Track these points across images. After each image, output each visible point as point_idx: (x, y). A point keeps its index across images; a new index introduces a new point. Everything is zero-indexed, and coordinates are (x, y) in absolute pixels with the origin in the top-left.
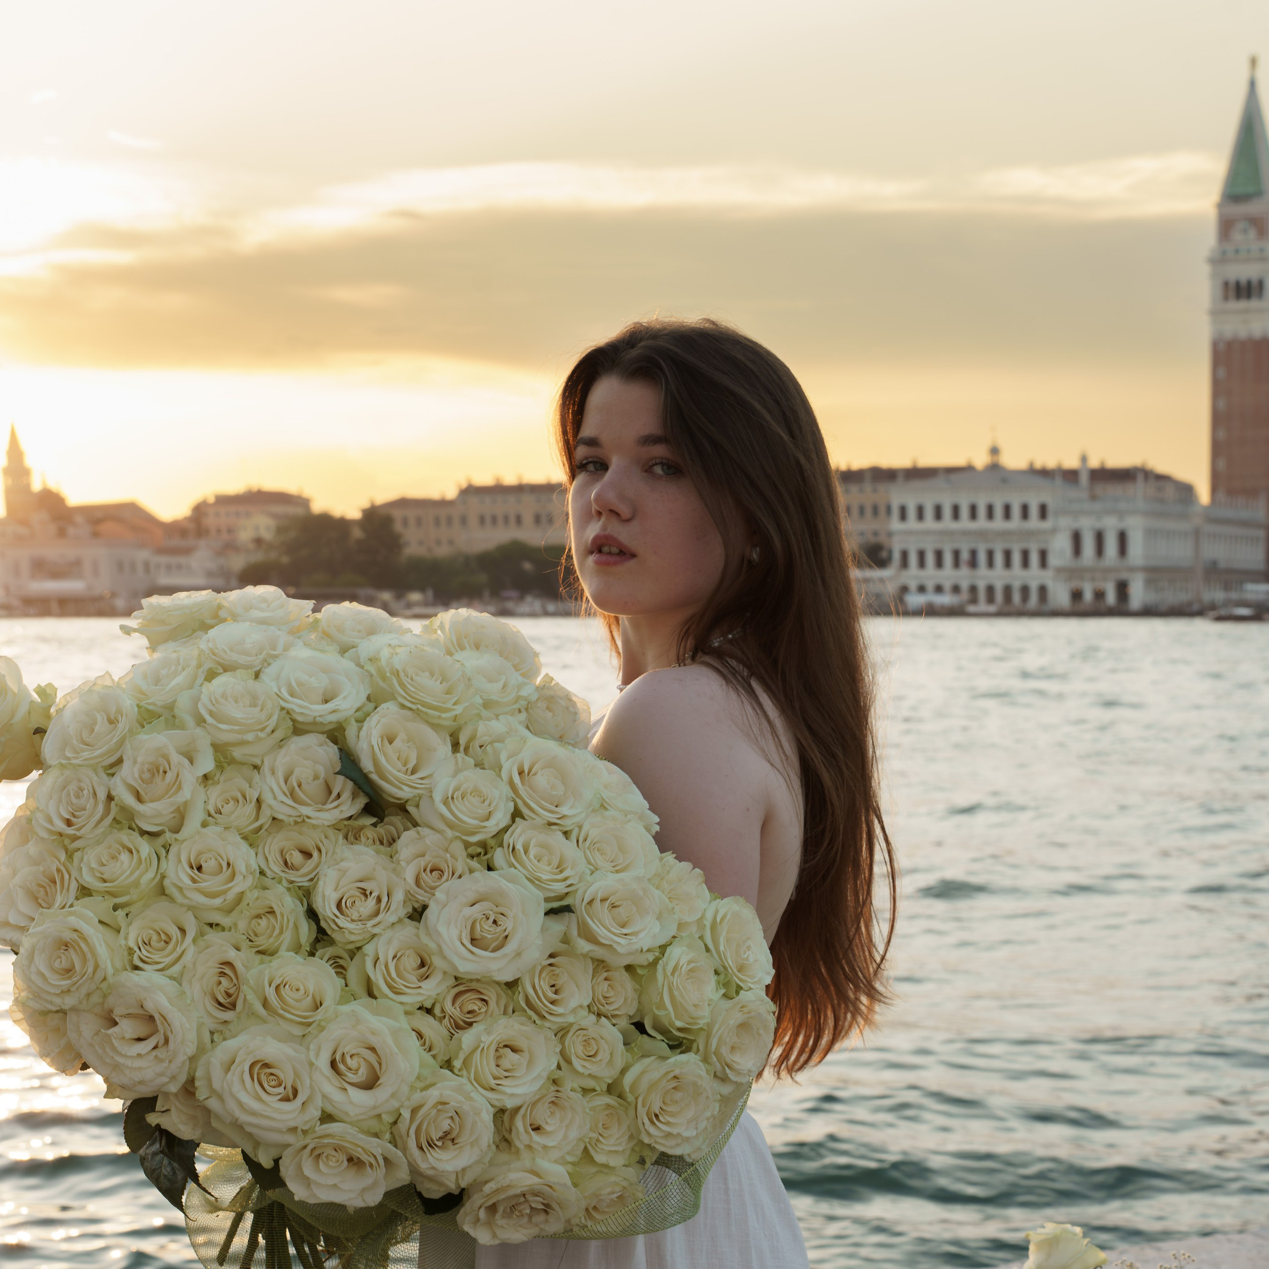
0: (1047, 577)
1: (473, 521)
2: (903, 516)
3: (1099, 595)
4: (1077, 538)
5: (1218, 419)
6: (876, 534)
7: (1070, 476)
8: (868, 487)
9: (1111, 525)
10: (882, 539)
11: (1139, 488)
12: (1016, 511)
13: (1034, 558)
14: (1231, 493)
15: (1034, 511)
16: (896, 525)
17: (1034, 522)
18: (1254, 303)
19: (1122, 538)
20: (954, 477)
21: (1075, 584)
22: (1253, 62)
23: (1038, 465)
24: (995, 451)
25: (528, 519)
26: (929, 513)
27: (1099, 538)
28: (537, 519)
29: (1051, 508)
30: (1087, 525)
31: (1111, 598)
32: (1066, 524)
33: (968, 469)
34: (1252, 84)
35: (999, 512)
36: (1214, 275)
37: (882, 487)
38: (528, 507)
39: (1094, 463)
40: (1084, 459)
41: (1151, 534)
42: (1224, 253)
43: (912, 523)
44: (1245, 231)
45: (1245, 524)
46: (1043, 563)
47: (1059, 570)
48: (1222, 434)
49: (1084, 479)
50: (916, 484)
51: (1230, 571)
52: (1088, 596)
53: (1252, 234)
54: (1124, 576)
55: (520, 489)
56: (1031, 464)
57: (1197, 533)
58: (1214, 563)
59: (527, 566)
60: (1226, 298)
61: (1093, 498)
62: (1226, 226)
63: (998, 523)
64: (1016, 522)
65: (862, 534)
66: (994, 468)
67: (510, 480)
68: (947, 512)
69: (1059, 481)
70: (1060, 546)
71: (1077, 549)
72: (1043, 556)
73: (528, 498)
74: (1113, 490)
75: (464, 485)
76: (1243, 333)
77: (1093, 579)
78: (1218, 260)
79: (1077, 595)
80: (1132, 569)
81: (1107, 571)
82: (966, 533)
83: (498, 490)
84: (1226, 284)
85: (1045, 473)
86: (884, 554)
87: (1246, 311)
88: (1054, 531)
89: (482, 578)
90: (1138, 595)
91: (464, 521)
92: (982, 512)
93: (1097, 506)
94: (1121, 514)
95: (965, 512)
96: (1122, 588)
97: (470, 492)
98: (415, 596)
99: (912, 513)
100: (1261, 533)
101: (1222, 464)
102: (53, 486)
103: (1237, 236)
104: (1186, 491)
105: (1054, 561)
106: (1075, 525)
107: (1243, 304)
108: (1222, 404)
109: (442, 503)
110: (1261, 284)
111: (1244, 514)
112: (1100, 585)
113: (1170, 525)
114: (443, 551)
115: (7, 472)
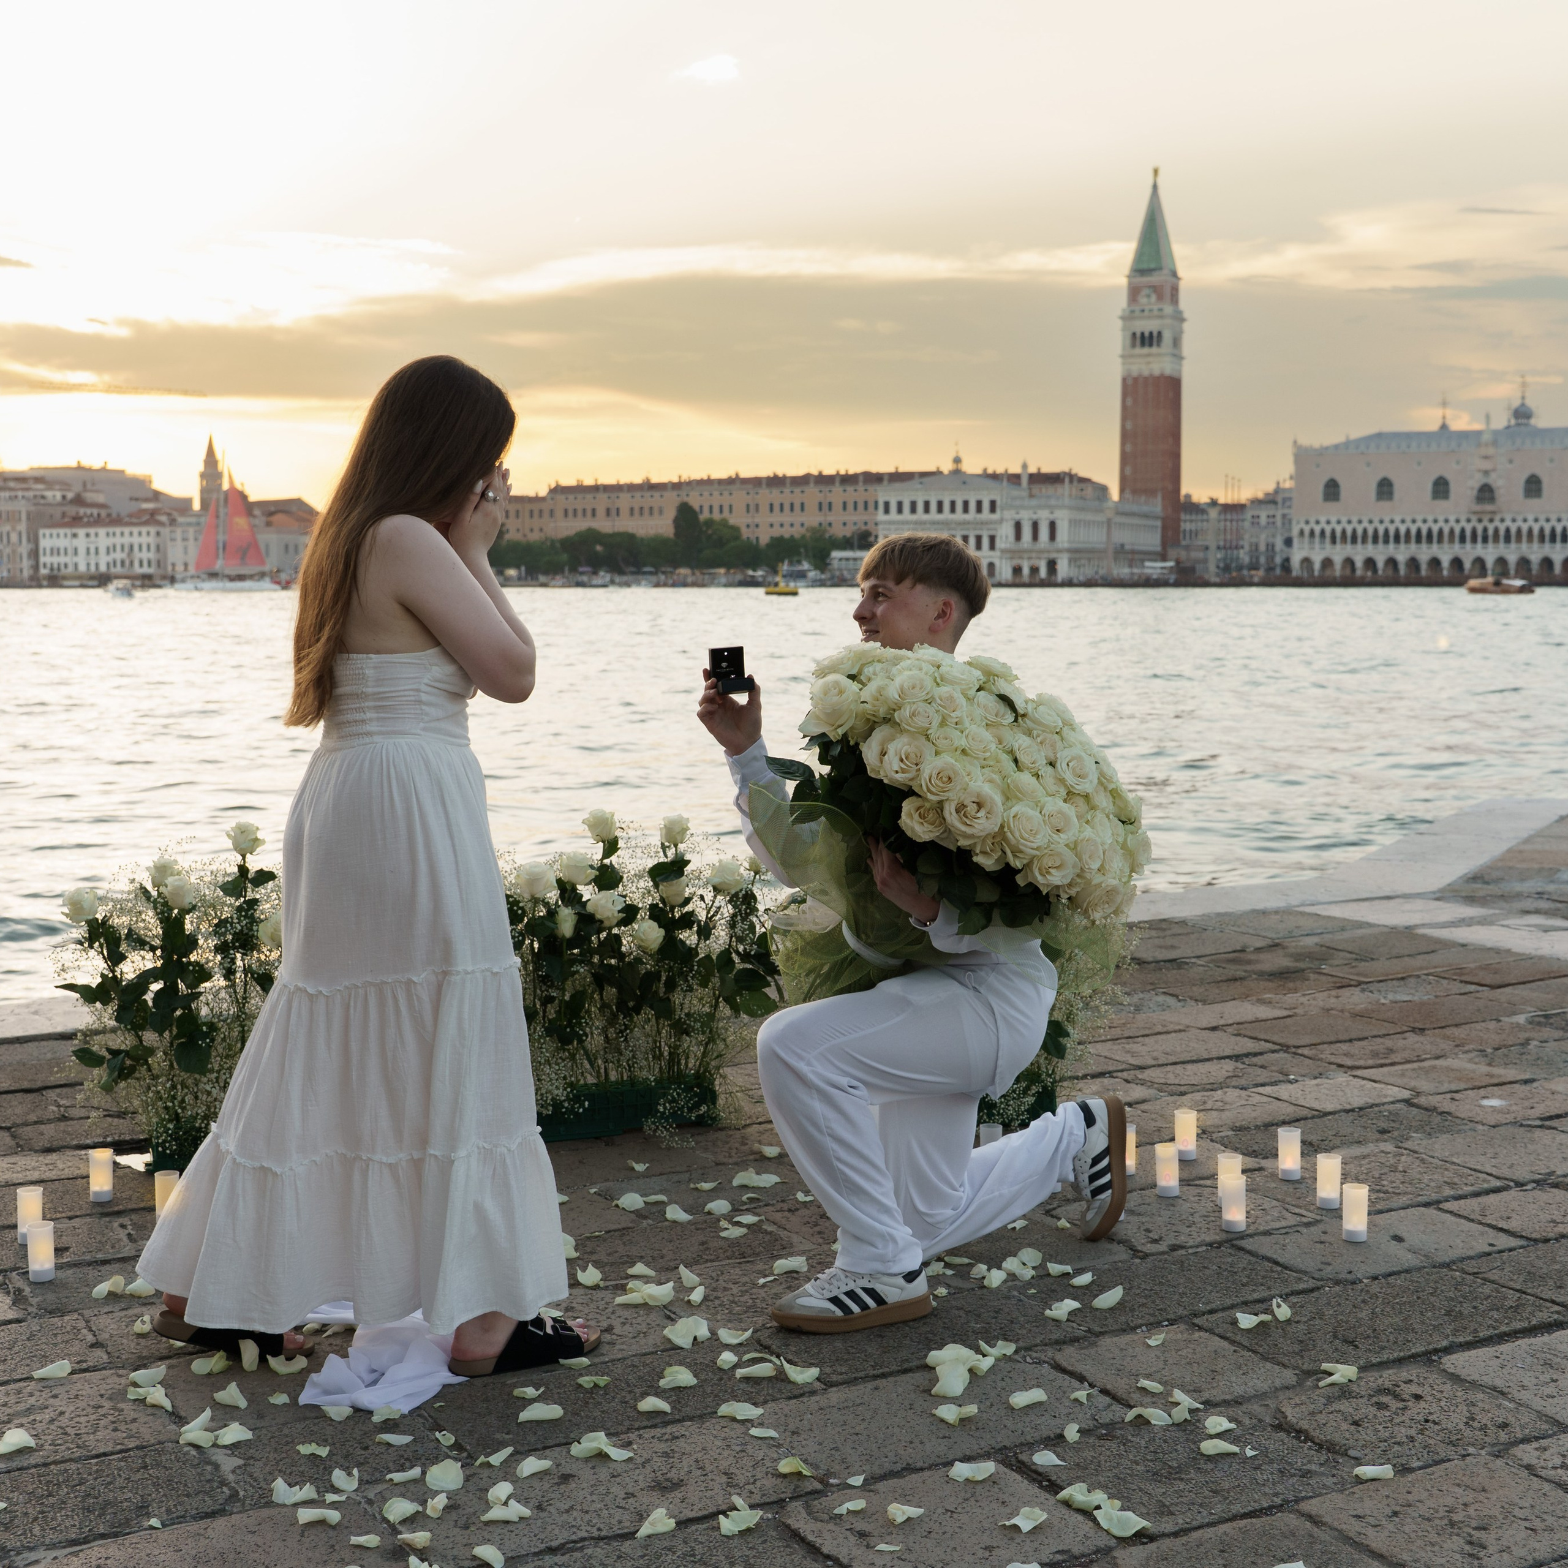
0: (995, 557)
1: (559, 513)
2: (887, 511)
3: (1034, 570)
4: (1018, 526)
5: (1125, 436)
6: (866, 523)
7: (1015, 479)
8: (861, 487)
9: (1044, 517)
10: (870, 527)
11: (1066, 488)
12: (972, 506)
13: (985, 542)
14: (1135, 492)
15: (986, 506)
16: (881, 516)
17: (986, 514)
18: (1154, 350)
19: (1053, 526)
20: (925, 480)
21: (1016, 562)
22: (1156, 172)
23: (990, 471)
24: (957, 460)
25: (601, 512)
26: (906, 507)
27: (1035, 526)
28: (608, 512)
29: (998, 503)
30: (1026, 517)
31: (1043, 573)
32: (1010, 515)
33: (938, 473)
34: (1155, 187)
35: (959, 507)
36: (1124, 329)
37: (871, 488)
38: (602, 502)
39: (1032, 469)
40: (1025, 466)
41: (1073, 523)
42: (1133, 312)
43: (893, 515)
44: (1148, 296)
45: (1146, 516)
46: (992, 546)
47: (1003, 551)
48: (1129, 448)
49: (1025, 481)
50: (897, 485)
51: (1133, 552)
52: (1026, 571)
53: (1154, 298)
54: (1053, 555)
55: (596, 489)
56: (985, 470)
57: (1109, 522)
58: (1122, 546)
59: (599, 548)
60: (1133, 345)
61: (1031, 496)
62: (1134, 292)
63: (959, 515)
64: (972, 514)
65: (855, 524)
66: (957, 472)
67: (589, 482)
68: (920, 507)
69: (1005, 483)
70: (1005, 533)
71: (1018, 536)
72: (992, 539)
73: (602, 496)
74: (1048, 490)
75: (553, 485)
76: (1146, 373)
77: (1030, 558)
78: (1128, 318)
79: (1017, 570)
80: (1059, 551)
81: (1041, 551)
82: (934, 523)
83: (580, 490)
84: (1134, 334)
85: (995, 477)
86: (872, 539)
87: (1149, 355)
88: (1001, 521)
89: (565, 557)
90: (1064, 569)
91: (552, 513)
92: (947, 507)
93: (1034, 502)
94: (1052, 509)
95: (933, 507)
96: (1052, 565)
97: (558, 490)
98: (512, 572)
99: (893, 507)
100: (1159, 523)
101: (1128, 471)
102: (239, 487)
103: (1143, 300)
104: (1103, 489)
105: (999, 544)
106: (1017, 517)
107: (1146, 350)
108: (1129, 426)
109: (537, 499)
110: (1160, 334)
111: (1145, 509)
112: (1036, 563)
113: (1089, 517)
114: (535, 537)
115: (203, 476)
